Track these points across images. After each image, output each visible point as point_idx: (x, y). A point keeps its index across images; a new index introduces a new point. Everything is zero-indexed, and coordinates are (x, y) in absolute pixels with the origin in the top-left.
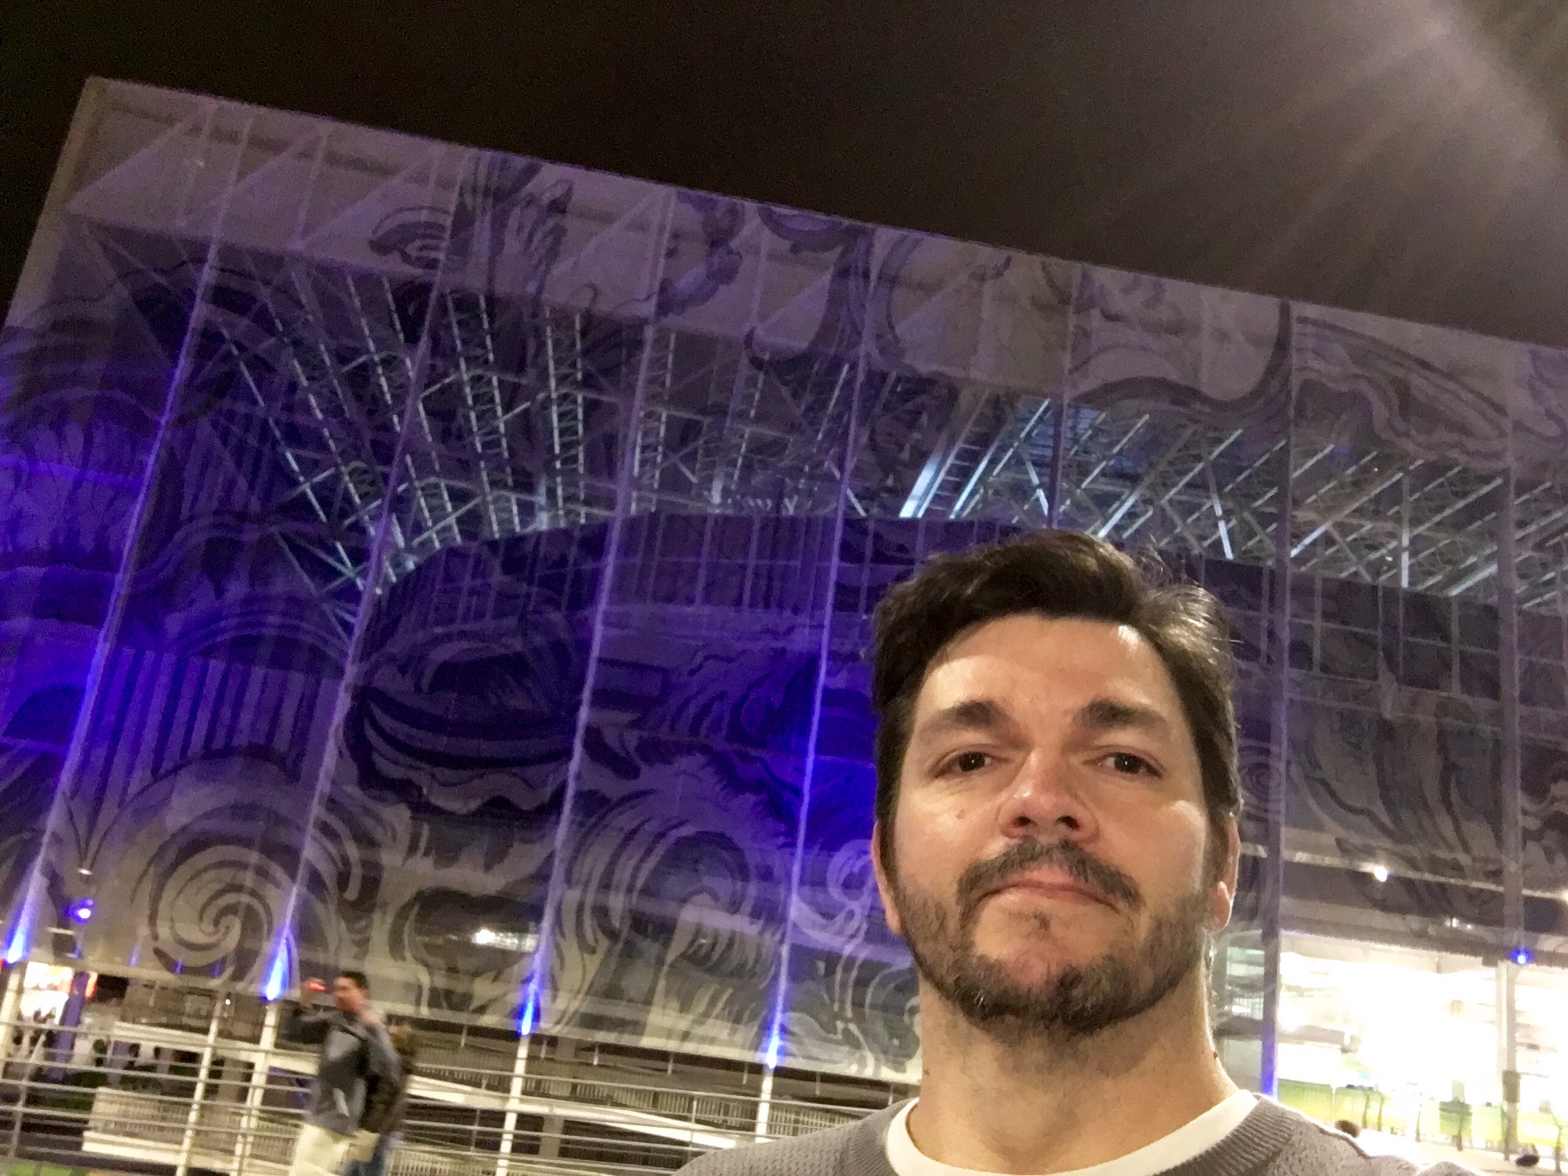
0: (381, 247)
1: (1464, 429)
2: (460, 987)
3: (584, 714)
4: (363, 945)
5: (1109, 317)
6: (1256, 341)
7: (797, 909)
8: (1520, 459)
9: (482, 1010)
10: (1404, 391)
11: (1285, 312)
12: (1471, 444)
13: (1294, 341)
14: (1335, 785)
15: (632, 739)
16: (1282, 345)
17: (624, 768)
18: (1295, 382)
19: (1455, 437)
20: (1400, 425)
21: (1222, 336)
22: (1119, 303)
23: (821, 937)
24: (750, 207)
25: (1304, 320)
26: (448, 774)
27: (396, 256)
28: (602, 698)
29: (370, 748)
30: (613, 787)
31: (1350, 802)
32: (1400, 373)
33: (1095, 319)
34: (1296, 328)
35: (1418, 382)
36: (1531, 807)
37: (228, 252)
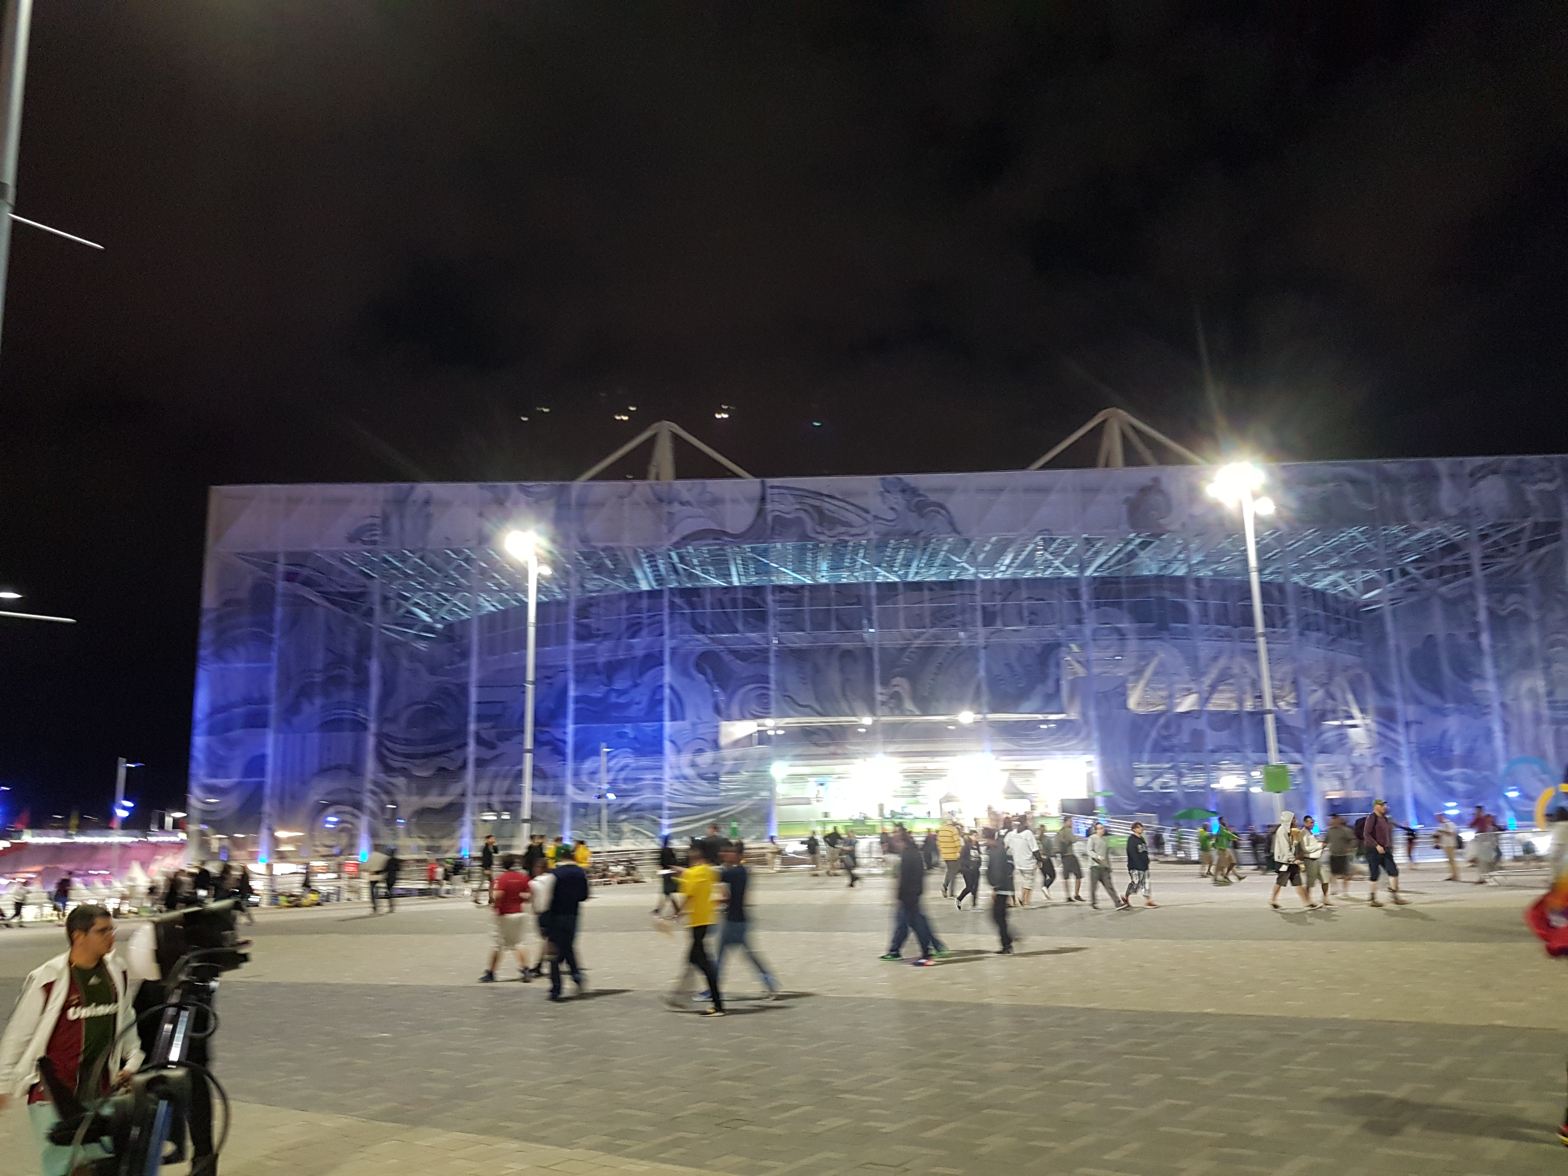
0: (352, 539)
1: (849, 524)
2: (436, 844)
3: (472, 727)
4: (395, 835)
5: (682, 504)
6: (750, 500)
7: (570, 789)
8: (876, 533)
9: (447, 851)
10: (819, 510)
11: (763, 483)
12: (854, 531)
13: (768, 497)
14: (794, 697)
15: (493, 732)
16: (763, 499)
17: (491, 746)
18: (769, 518)
19: (843, 529)
20: (819, 529)
21: (734, 501)
22: (686, 496)
23: (582, 798)
24: (513, 485)
25: (772, 487)
26: (417, 762)
27: (359, 543)
28: (480, 718)
29: (385, 756)
30: (488, 754)
31: (801, 703)
32: (817, 503)
33: (676, 505)
34: (769, 491)
35: (827, 506)
36: (883, 691)
37: (289, 555)
